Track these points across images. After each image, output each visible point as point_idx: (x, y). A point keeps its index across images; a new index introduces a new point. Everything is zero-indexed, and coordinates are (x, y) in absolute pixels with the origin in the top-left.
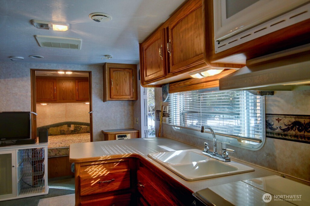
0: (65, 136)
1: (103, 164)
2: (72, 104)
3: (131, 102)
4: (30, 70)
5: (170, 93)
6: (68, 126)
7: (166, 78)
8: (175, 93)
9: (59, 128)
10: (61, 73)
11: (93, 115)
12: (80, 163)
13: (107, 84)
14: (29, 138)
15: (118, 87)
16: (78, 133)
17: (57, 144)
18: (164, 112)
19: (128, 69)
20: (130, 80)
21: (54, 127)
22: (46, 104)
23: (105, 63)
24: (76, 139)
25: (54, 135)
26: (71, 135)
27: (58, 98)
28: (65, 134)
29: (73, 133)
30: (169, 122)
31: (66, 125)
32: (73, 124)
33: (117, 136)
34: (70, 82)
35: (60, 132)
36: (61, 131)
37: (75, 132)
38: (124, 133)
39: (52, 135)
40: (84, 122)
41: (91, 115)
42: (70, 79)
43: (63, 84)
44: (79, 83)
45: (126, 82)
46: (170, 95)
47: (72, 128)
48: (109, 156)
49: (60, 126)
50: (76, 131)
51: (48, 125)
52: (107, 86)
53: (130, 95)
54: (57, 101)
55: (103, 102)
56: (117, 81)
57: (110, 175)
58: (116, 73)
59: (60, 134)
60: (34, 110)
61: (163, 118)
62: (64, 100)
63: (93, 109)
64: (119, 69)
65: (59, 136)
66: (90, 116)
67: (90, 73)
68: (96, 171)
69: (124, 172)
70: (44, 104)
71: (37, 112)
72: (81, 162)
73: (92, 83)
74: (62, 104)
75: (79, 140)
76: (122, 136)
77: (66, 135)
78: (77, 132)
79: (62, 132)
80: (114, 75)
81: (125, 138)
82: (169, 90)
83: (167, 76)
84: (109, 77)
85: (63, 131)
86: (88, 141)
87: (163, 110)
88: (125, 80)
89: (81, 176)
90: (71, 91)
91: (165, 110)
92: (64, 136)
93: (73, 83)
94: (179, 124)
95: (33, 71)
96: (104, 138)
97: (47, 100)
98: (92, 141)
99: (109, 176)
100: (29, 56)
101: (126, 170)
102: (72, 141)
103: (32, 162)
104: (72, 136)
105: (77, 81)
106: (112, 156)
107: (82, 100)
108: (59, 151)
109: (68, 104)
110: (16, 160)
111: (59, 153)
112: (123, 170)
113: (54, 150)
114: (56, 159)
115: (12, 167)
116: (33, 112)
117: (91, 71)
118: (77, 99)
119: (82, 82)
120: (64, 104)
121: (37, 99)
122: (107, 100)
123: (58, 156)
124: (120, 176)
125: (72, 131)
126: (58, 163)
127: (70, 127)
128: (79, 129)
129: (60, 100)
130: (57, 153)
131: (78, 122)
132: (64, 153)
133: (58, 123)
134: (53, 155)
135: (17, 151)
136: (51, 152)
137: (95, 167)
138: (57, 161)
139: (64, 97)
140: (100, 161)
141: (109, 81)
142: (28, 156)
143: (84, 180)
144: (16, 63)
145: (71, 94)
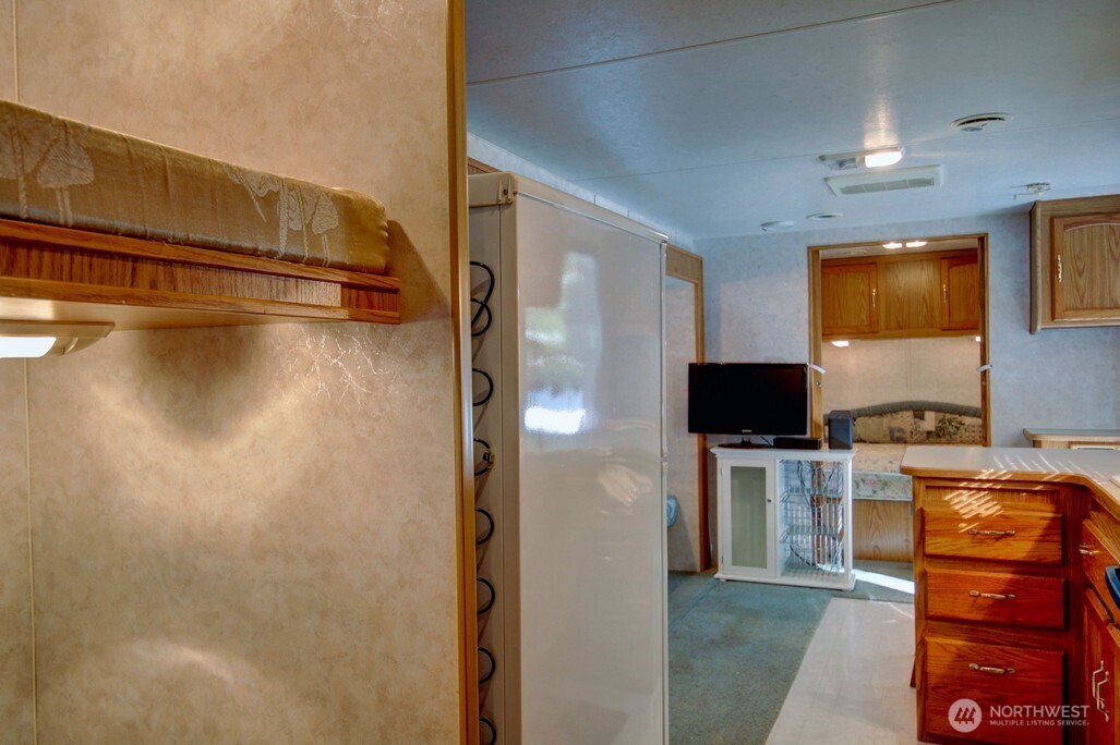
0: (905, 447)
2: (930, 341)
4: (806, 249)
6: (916, 416)
9: (886, 421)
10: (892, 246)
11: (993, 377)
12: (925, 478)
13: (1041, 274)
14: (805, 433)
15: (1082, 282)
16: (949, 443)
17: (880, 463)
21: (870, 416)
22: (845, 343)
23: (1035, 203)
25: (871, 442)
27: (882, 324)
28: (906, 443)
29: (931, 440)
31: (908, 413)
32: (932, 410)
34: (923, 268)
35: (888, 432)
36: (891, 431)
37: (939, 436)
39: (865, 442)
41: (984, 375)
42: (921, 261)
43: (899, 278)
44: (954, 270)
45: (1117, 262)
47: (930, 421)
49: (889, 415)
50: (944, 434)
51: (852, 410)
52: (1041, 280)
54: (880, 334)
55: (1028, 333)
56: (1080, 259)
58: (1077, 231)
59: (888, 438)
60: (817, 362)
62: (901, 328)
63: (992, 356)
64: (1089, 218)
65: (885, 445)
66: (982, 382)
67: (982, 239)
68: (970, 504)
69: (1042, 519)
70: (841, 344)
71: (823, 364)
72: (927, 475)
74: (896, 342)
78: (948, 437)
79: (897, 434)
80: (1067, 238)
84: (1047, 249)
85: (900, 430)
88: (1112, 255)
89: (926, 509)
90: (924, 300)
92: (901, 446)
93: (931, 271)
95: (814, 251)
97: (850, 331)
100: (808, 217)
101: (1050, 515)
103: (812, 498)
105: (945, 263)
106: (1016, 474)
107: (963, 329)
108: (885, 484)
109: (913, 341)
110: (776, 487)
111: (883, 489)
112: (1040, 513)
113: (870, 477)
114: (875, 507)
115: (767, 503)
116: (815, 364)
117: (987, 234)
118: (946, 326)
119: (962, 267)
120: (903, 343)
121: (823, 328)
122: (1039, 327)
123: (880, 496)
124: (1031, 527)
125: (929, 433)
126: (881, 519)
127: (922, 418)
128: (952, 430)
129: (888, 328)
130: (878, 488)
131: (952, 405)
132: (897, 491)
133: (883, 405)
134: (866, 493)
135: (778, 464)
136: (862, 485)
137: (971, 496)
138: (878, 514)
139: (900, 320)
140: (981, 481)
141: (1048, 263)
142: (802, 482)
143: (935, 519)
144: (773, 235)
145: (925, 310)
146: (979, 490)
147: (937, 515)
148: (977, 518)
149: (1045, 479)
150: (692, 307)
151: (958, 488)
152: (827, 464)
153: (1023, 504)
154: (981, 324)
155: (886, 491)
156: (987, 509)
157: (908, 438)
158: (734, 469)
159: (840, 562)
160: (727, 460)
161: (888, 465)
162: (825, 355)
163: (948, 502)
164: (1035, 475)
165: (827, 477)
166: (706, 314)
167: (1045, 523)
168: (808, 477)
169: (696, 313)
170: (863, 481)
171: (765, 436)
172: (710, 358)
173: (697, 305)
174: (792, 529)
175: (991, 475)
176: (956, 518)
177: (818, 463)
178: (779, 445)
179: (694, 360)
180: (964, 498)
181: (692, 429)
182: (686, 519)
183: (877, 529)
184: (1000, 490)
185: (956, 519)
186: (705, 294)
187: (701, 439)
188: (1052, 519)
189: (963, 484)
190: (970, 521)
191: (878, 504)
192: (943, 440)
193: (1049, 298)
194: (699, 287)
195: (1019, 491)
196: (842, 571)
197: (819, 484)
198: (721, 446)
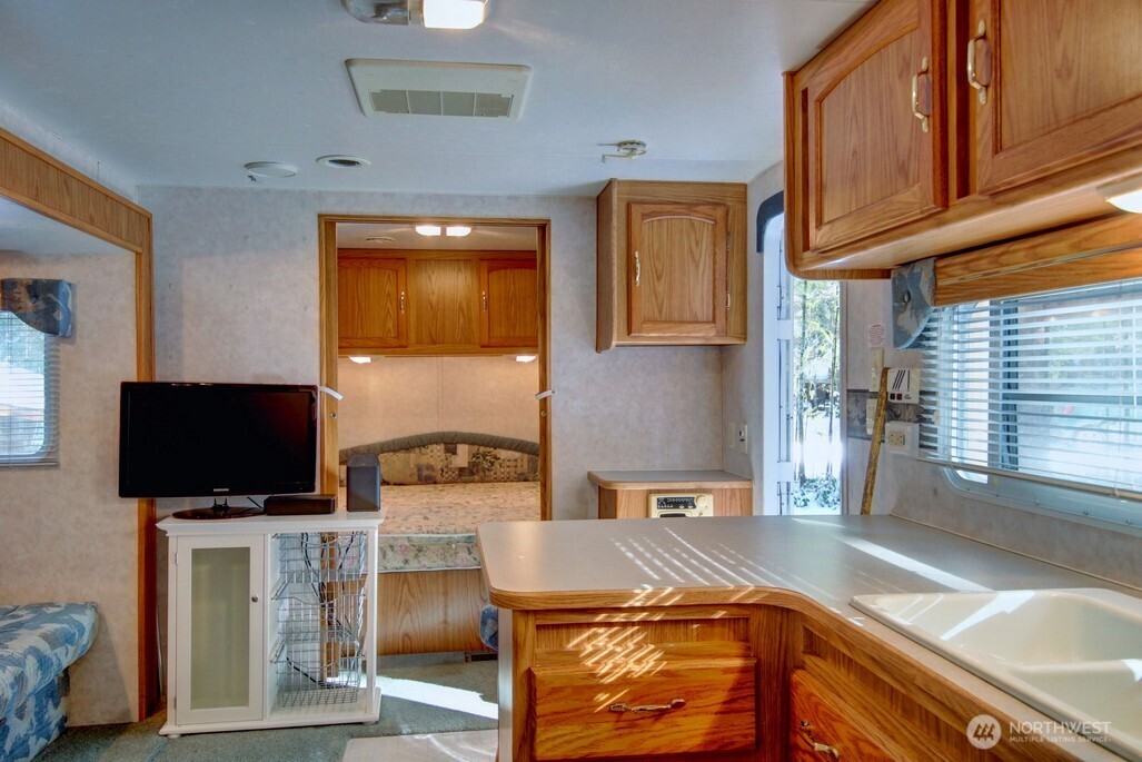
0: (436, 488)
1: (643, 623)
2: (464, 360)
3: (712, 355)
4: (316, 219)
5: (936, 302)
6: (447, 451)
7: (941, 224)
8: (961, 307)
9: (412, 456)
10: (428, 231)
11: (555, 408)
12: (535, 612)
13: (615, 275)
14: (313, 489)
15: (661, 288)
16: (482, 481)
17: (411, 520)
18: (893, 396)
19: (709, 203)
20: (715, 254)
21: (395, 451)
22: (367, 360)
23: (610, 183)
24: (480, 502)
25: (395, 484)
26: (459, 488)
27: (413, 336)
28: (435, 483)
29: (464, 478)
30: (921, 446)
31: (439, 447)
32: (465, 442)
33: (654, 499)
34: (460, 270)
35: (415, 471)
36: (420, 468)
37: (472, 474)
38: (683, 491)
39: (388, 483)
40: (506, 436)
41: (544, 403)
42: (458, 260)
43: (433, 280)
44: (494, 275)
45: (698, 266)
46: (935, 315)
47: (463, 457)
48: (669, 590)
49: (417, 450)
50: (477, 471)
51: (374, 444)
52: (615, 282)
53: (714, 321)
54: (409, 348)
55: (593, 350)
56: (658, 258)
57: (663, 679)
58: (656, 223)
59: (416, 478)
60: (331, 384)
61: (887, 425)
62: (435, 343)
63: (553, 379)
64: (669, 208)
65: (412, 487)
66: (541, 411)
67: (543, 228)
68: (612, 654)
69: (727, 671)
70: (361, 360)
71: (339, 387)
72: (541, 606)
73: (552, 268)
74: (426, 359)
75: (492, 507)
76: (676, 504)
77: (440, 487)
78: (481, 474)
79: (425, 473)
80: (645, 231)
81: (691, 513)
82: (936, 289)
83: (950, 214)
84: (624, 244)
85: (430, 467)
86: (527, 516)
87: (890, 390)
88: (693, 257)
89: (539, 673)
90: (461, 308)
91: (903, 390)
92: (430, 487)
93: (469, 274)
94: (985, 457)
95: (328, 223)
96: (594, 509)
97: (372, 344)
98: (546, 514)
99: (662, 683)
100: (318, 160)
101: (737, 663)
102: (467, 513)
103: (322, 586)
104: (462, 490)
105: (485, 265)
106: (688, 594)
107: (503, 346)
108: (420, 550)
109: (447, 359)
110: (266, 574)
111: (416, 556)
112: (723, 662)
113: (400, 542)
114: (406, 581)
115: (252, 603)
116: (327, 386)
117: (549, 221)
118: (485, 342)
119: (502, 271)
120: (434, 360)
121: (341, 338)
122: (614, 343)
123: (413, 566)
124: (709, 687)
125: (461, 470)
126: (413, 596)
127: (455, 453)
128: (486, 465)
129: (419, 342)
130: (410, 556)
131: (486, 437)
132: (435, 558)
133: (411, 437)
134: (395, 563)
135: (269, 539)
136: (390, 553)
137: (611, 637)
138: (409, 591)
139: (433, 333)
140: (632, 610)
141: (624, 261)
142: (308, 563)
143: (554, 691)
144: (267, 191)
145: (461, 321)
146: (625, 625)
147: (557, 684)
148: (625, 681)
149: (733, 600)
150: (131, 290)
151: (590, 625)
152: (343, 534)
153: (693, 644)
154: (540, 342)
155: (421, 559)
156: (639, 661)
157: (439, 478)
158: (197, 555)
159: (360, 669)
160: (185, 539)
161: (423, 523)
162: (343, 374)
163: (576, 653)
164: (717, 594)
165: (343, 551)
166: (157, 305)
167: (732, 677)
168: (315, 554)
169: (138, 300)
170: (392, 547)
171: (251, 496)
172: (162, 375)
173: (138, 286)
174: (290, 636)
175: (648, 597)
176: (592, 685)
177: (332, 536)
178: (272, 509)
179: (133, 378)
180: (601, 641)
181: (125, 492)
182: (115, 638)
183: (408, 611)
184: (661, 622)
185: (590, 687)
186: (157, 273)
187: (145, 505)
188: (743, 670)
189: (600, 618)
190: (612, 688)
191: (410, 577)
192: (476, 478)
193: (625, 306)
194: (144, 259)
195: (687, 622)
196: (363, 684)
197: (332, 564)
198: (180, 515)
